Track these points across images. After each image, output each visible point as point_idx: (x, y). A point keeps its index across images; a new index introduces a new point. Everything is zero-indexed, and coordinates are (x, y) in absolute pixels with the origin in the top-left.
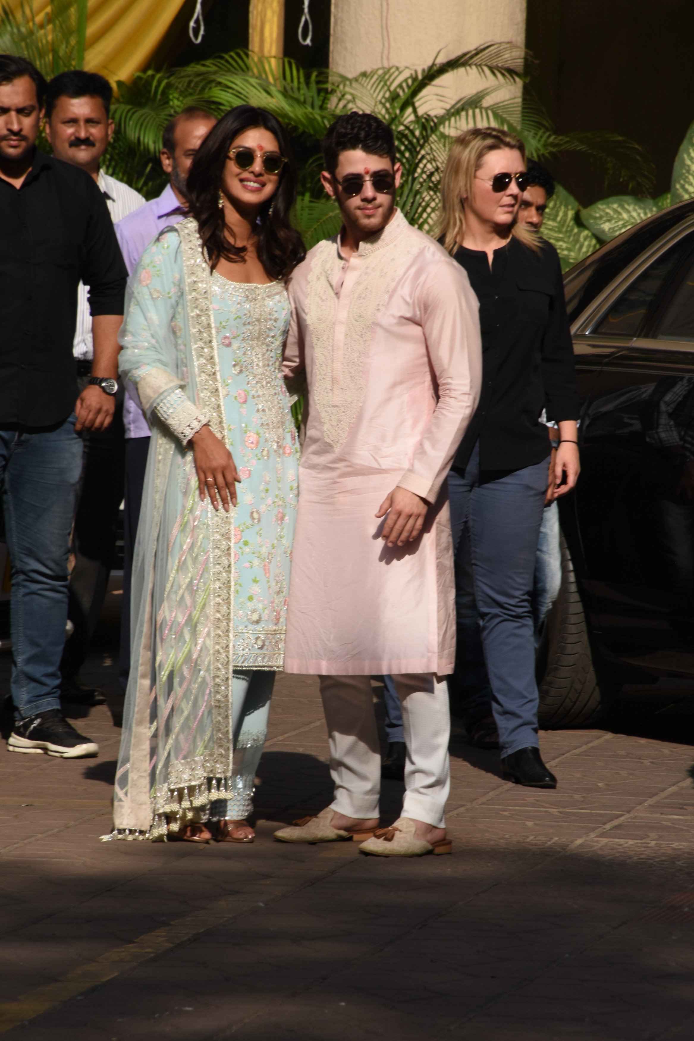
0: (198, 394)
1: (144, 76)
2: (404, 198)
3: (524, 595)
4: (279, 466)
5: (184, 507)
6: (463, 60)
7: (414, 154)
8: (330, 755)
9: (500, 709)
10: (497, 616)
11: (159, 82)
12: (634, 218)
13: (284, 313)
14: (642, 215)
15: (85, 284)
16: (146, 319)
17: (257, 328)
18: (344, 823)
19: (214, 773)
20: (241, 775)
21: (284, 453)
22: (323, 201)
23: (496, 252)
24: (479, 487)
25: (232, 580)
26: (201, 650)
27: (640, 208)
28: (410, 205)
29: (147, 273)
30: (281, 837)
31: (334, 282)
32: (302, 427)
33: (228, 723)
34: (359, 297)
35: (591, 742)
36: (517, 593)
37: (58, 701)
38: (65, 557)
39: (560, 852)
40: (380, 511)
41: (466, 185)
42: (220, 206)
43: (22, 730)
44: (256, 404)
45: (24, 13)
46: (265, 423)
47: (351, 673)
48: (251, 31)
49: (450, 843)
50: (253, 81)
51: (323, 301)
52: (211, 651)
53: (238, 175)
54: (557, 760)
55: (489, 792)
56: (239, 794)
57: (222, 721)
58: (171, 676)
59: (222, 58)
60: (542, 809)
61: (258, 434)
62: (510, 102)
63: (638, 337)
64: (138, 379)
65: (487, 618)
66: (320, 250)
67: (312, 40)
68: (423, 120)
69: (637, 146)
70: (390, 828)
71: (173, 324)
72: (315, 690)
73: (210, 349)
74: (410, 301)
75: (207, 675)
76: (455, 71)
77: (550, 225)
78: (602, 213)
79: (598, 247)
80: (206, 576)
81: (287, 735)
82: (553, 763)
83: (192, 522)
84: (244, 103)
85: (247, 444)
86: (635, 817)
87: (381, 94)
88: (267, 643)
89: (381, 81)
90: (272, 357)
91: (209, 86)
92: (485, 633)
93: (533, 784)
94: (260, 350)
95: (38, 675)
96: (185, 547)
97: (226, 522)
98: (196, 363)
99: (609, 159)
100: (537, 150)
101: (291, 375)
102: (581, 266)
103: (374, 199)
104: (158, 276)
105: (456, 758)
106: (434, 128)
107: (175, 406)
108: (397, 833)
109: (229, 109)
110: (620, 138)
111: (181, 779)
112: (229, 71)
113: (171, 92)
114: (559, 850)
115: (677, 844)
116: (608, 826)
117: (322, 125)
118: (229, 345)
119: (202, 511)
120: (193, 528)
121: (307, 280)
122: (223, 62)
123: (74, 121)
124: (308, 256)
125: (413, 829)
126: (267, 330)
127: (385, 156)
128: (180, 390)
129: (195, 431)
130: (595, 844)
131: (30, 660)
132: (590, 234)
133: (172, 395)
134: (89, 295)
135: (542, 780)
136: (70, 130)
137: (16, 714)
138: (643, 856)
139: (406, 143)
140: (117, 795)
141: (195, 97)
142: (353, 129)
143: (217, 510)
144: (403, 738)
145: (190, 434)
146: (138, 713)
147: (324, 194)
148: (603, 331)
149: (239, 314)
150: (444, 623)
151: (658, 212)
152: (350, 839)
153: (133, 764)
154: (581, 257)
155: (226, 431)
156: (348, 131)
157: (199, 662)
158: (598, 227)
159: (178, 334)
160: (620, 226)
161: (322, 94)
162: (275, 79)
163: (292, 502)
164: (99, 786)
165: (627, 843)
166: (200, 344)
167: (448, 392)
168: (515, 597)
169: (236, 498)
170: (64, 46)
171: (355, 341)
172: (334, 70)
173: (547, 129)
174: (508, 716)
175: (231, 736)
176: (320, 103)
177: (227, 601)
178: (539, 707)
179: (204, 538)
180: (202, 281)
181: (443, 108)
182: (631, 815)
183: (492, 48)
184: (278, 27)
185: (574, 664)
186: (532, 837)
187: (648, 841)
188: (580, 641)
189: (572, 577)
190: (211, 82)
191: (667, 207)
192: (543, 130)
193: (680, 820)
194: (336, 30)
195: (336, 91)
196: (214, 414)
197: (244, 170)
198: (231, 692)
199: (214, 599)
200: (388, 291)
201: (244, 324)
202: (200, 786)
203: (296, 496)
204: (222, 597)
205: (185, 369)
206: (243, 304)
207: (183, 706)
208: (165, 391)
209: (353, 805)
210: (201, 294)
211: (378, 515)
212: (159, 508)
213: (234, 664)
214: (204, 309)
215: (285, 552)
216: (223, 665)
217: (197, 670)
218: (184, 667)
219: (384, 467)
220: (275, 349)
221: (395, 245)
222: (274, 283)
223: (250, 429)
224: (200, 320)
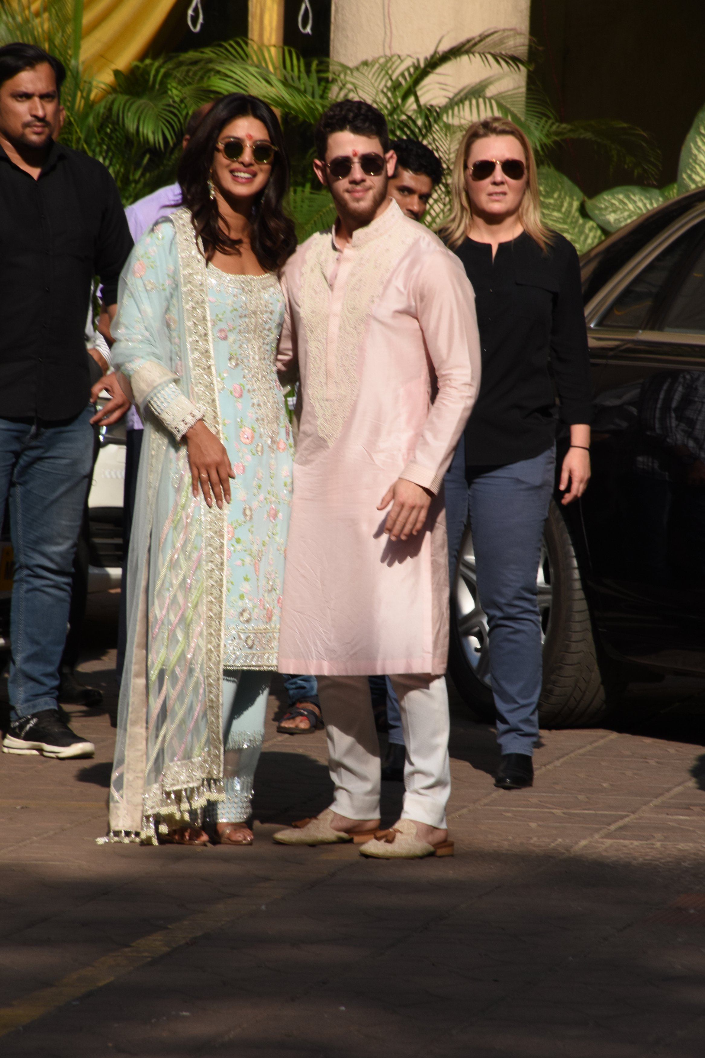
0: (192, 389)
1: (141, 65)
4: (273, 462)
5: (176, 504)
6: (467, 47)
8: (329, 756)
11: (157, 71)
12: (640, 209)
13: (279, 305)
14: (648, 206)
16: (140, 312)
17: (253, 321)
18: (344, 824)
19: (211, 775)
20: (238, 777)
21: (278, 448)
22: (319, 191)
23: (500, 245)
25: (224, 578)
27: (646, 198)
29: (141, 264)
30: (280, 839)
31: (328, 275)
34: (353, 289)
35: (595, 741)
37: (54, 701)
39: (563, 853)
42: (212, 197)
43: (17, 731)
44: (252, 398)
46: (260, 418)
47: (350, 674)
48: (250, 19)
49: (452, 845)
50: (252, 69)
51: (316, 292)
52: (204, 651)
53: (228, 166)
54: (561, 760)
55: (491, 793)
56: (235, 796)
57: (214, 721)
59: (221, 46)
60: (546, 810)
61: (253, 429)
62: (513, 92)
63: (644, 329)
64: (131, 373)
66: (313, 242)
67: (312, 29)
68: (426, 110)
69: (642, 134)
70: (391, 830)
71: (167, 317)
73: (205, 343)
74: (406, 293)
75: (201, 674)
76: (458, 59)
77: (555, 217)
78: (607, 204)
79: (603, 238)
80: (198, 572)
83: (185, 519)
84: (243, 92)
85: (242, 439)
86: (641, 818)
87: (383, 83)
88: (256, 642)
89: (382, 70)
90: (267, 351)
91: (208, 75)
94: (256, 344)
95: (36, 675)
96: (177, 544)
97: (219, 519)
98: (190, 356)
99: (614, 148)
100: (540, 140)
102: (586, 257)
103: (364, 181)
104: (152, 267)
106: (437, 118)
107: (169, 400)
108: (398, 835)
110: (625, 125)
111: (178, 781)
112: (227, 58)
113: (169, 81)
114: (563, 851)
115: (683, 845)
116: (613, 827)
118: (225, 338)
119: (195, 507)
120: (187, 525)
121: (300, 272)
122: (222, 50)
125: (414, 831)
126: (264, 323)
127: (373, 136)
128: (174, 384)
129: (189, 425)
130: (599, 845)
131: (29, 659)
132: (595, 225)
133: (167, 389)
137: (12, 715)
138: (648, 858)
139: (408, 132)
140: (113, 797)
141: (194, 86)
143: (210, 507)
144: (402, 739)
145: (183, 429)
148: (609, 323)
149: (235, 306)
150: (437, 622)
151: (664, 202)
152: (350, 841)
153: (129, 764)
154: (587, 248)
155: (221, 426)
157: (193, 662)
158: (603, 218)
159: (173, 327)
160: (626, 217)
161: (323, 84)
162: (275, 68)
163: (286, 499)
164: (94, 789)
165: (632, 844)
166: (195, 337)
167: (447, 382)
169: (229, 495)
170: (60, 35)
171: (348, 334)
172: (335, 59)
173: (549, 118)
175: (221, 737)
176: (321, 92)
177: (219, 599)
179: (196, 535)
180: (198, 273)
181: (446, 97)
182: (637, 816)
183: (496, 35)
184: (278, 15)
185: (579, 663)
186: (535, 839)
187: (654, 842)
188: (584, 640)
189: (576, 574)
190: (210, 70)
191: (674, 197)
192: (544, 119)
193: (686, 820)
194: (337, 18)
195: (337, 80)
196: (209, 409)
197: (234, 162)
198: (222, 692)
199: (207, 597)
200: (382, 282)
201: (240, 317)
202: (198, 788)
203: (290, 492)
204: (215, 595)
205: (179, 363)
206: (239, 296)
207: (176, 708)
208: (160, 385)
209: (353, 807)
210: (196, 287)
211: (379, 508)
212: (152, 504)
213: (225, 664)
214: (200, 302)
215: (278, 550)
216: (214, 664)
217: (191, 671)
218: (177, 667)
219: (377, 462)
220: (271, 343)
221: (390, 236)
222: (267, 275)
223: (245, 423)
224: (195, 312)
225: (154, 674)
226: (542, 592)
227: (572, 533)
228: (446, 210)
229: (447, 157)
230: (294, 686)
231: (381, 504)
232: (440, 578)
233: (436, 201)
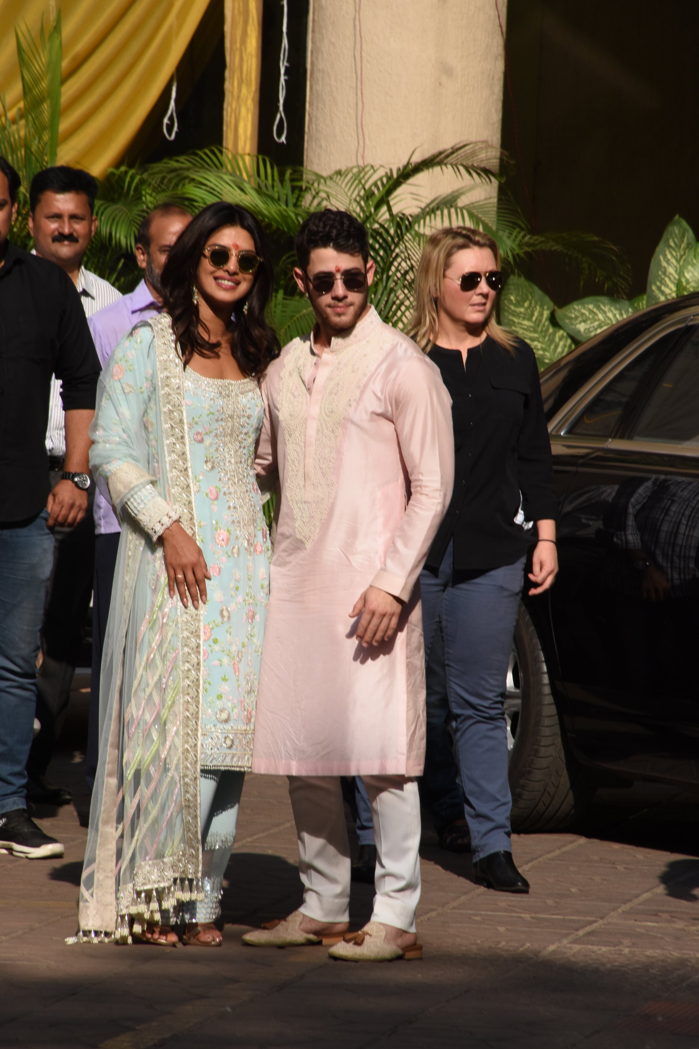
0: (169, 490)
1: (117, 172)
2: (379, 296)
3: (497, 697)
4: (250, 564)
5: (153, 604)
6: (438, 159)
7: (389, 252)
8: (299, 858)
9: (472, 812)
10: (470, 717)
11: (132, 178)
12: (610, 319)
13: (257, 410)
14: (618, 316)
15: (57, 378)
16: (118, 414)
17: (230, 424)
18: (313, 927)
19: (186, 875)
20: (209, 877)
21: (255, 550)
22: (297, 298)
23: (470, 351)
24: (453, 586)
25: (201, 678)
26: (170, 748)
27: (616, 309)
28: (384, 302)
29: (119, 367)
30: (249, 941)
31: (306, 379)
32: (274, 525)
33: (197, 824)
34: (331, 393)
35: (564, 846)
36: (490, 695)
37: (24, 801)
38: (34, 654)
39: (532, 958)
40: (353, 611)
41: (435, 285)
42: (195, 302)
44: (228, 501)
46: (236, 521)
47: (320, 774)
48: (225, 128)
49: (421, 948)
50: (226, 178)
51: (294, 396)
52: (180, 750)
53: (212, 273)
54: (530, 865)
55: (460, 897)
56: (206, 897)
57: (191, 821)
58: (137, 775)
59: (196, 154)
60: (514, 914)
61: (229, 531)
62: (485, 202)
63: (614, 437)
64: (109, 474)
65: (459, 720)
66: (293, 348)
67: (286, 138)
68: (398, 219)
69: (612, 247)
70: (360, 932)
71: (145, 419)
72: (284, 791)
73: (181, 445)
74: (382, 398)
75: (176, 774)
76: (431, 170)
77: (525, 325)
78: (577, 314)
79: (573, 347)
80: (175, 673)
81: (255, 837)
82: (526, 867)
83: (161, 619)
84: (218, 200)
85: (217, 541)
86: (609, 924)
87: (356, 192)
88: (236, 742)
89: (355, 179)
90: (244, 454)
91: (182, 182)
92: (458, 734)
93: (505, 888)
94: (233, 447)
95: (3, 774)
96: (154, 645)
97: (195, 620)
98: (168, 459)
99: (584, 259)
100: (512, 250)
101: (263, 473)
102: (556, 366)
103: (345, 297)
104: (130, 370)
105: (427, 862)
106: (409, 227)
107: (146, 501)
108: (367, 937)
109: (204, 206)
110: (596, 239)
111: (149, 881)
112: (203, 167)
113: (143, 188)
114: (531, 956)
115: (651, 951)
116: (581, 933)
117: (296, 222)
118: (201, 441)
119: (171, 609)
120: (162, 626)
121: (280, 376)
122: (197, 159)
123: (58, 216)
124: (283, 353)
125: (383, 934)
126: (240, 427)
127: (356, 254)
128: (151, 485)
129: (165, 527)
130: (568, 950)
132: (565, 334)
133: (143, 490)
134: (61, 390)
135: (515, 884)
136: (53, 226)
138: (617, 964)
139: (381, 241)
140: (83, 896)
141: (169, 193)
142: (325, 226)
143: (186, 607)
144: (374, 840)
145: (160, 530)
146: (104, 812)
147: (298, 291)
148: (579, 431)
149: (211, 410)
150: (413, 724)
151: (634, 313)
152: (319, 943)
153: (99, 864)
154: (556, 357)
155: (197, 527)
156: (321, 229)
157: (168, 761)
158: (574, 327)
159: (150, 429)
160: (596, 327)
161: (297, 192)
162: (249, 176)
163: (263, 601)
164: (64, 887)
165: (600, 950)
166: (172, 439)
167: (419, 488)
168: (488, 699)
169: (206, 596)
170: (36, 142)
171: (326, 437)
172: (309, 168)
173: (522, 229)
174: (481, 819)
175: (200, 837)
176: (294, 201)
177: (196, 699)
178: (512, 810)
179: (172, 635)
180: (175, 377)
181: (418, 207)
182: (605, 921)
183: (467, 148)
184: (252, 124)
185: (548, 767)
186: (503, 943)
187: (622, 948)
188: (553, 744)
189: (546, 679)
190: (185, 178)
191: (643, 308)
192: (518, 230)
193: (654, 927)
194: (311, 128)
195: (310, 189)
196: (185, 510)
197: (220, 269)
198: (200, 792)
199: (183, 697)
200: (359, 387)
201: (217, 420)
202: (169, 888)
203: (267, 594)
204: (191, 695)
205: (156, 465)
206: (216, 400)
207: (149, 807)
208: (136, 486)
209: (322, 909)
210: (173, 390)
211: (351, 615)
212: (128, 604)
213: (202, 764)
214: (177, 405)
215: (256, 652)
216: (191, 764)
217: (166, 770)
218: (151, 766)
219: (354, 564)
220: (248, 447)
221: (368, 341)
222: (247, 380)
223: (220, 526)
224: (172, 415)
225: (129, 774)
226: (512, 696)
227: (542, 638)
232: (415, 680)
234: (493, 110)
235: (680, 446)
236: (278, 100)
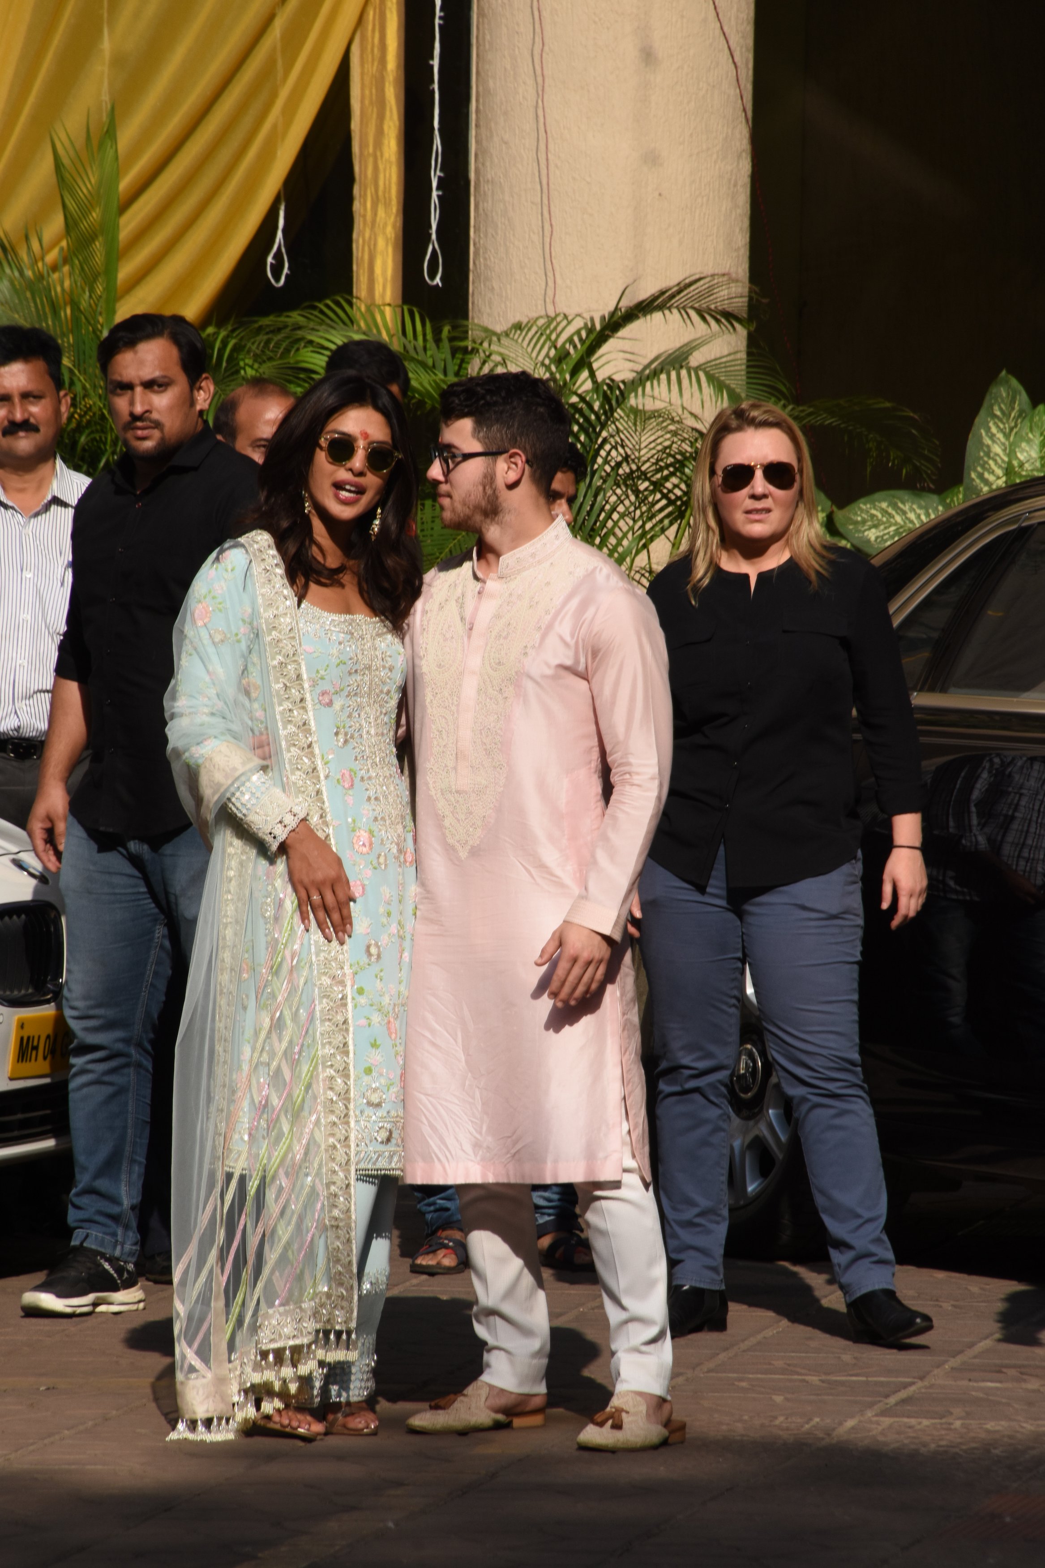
0: (288, 777)
4: (401, 879)
5: (276, 940)
6: (659, 301)
7: (593, 436)
11: (224, 343)
12: (911, 522)
13: (400, 659)
14: (923, 517)
17: (366, 678)
18: (502, 1401)
19: (332, 1324)
21: (407, 861)
23: (761, 576)
25: (350, 1042)
26: (307, 1147)
27: (920, 507)
29: (203, 607)
30: (418, 1426)
31: (468, 614)
33: (351, 1250)
34: (499, 636)
39: (823, 1439)
42: (306, 511)
44: (367, 790)
45: (29, 248)
46: (380, 817)
48: (354, 268)
51: (446, 639)
52: (323, 1147)
53: (330, 472)
55: (718, 1354)
57: (341, 1247)
59: (315, 307)
60: (796, 1377)
61: (371, 832)
62: (729, 358)
63: (921, 690)
64: (200, 761)
67: (441, 279)
68: (605, 388)
69: (912, 415)
71: (244, 682)
73: (301, 711)
74: (572, 643)
75: (317, 1181)
76: (648, 317)
78: (864, 516)
80: (311, 1036)
83: (289, 959)
85: (356, 847)
86: (932, 1386)
87: (544, 353)
88: (395, 1135)
89: (542, 334)
90: (386, 723)
91: (296, 346)
94: (372, 712)
96: (280, 998)
97: (337, 959)
98: (282, 733)
99: (871, 436)
104: (220, 611)
106: (620, 398)
107: (258, 794)
108: (623, 1415)
110: (888, 405)
111: (280, 1335)
112: (322, 322)
113: (241, 357)
114: (821, 1435)
115: (992, 1424)
116: (892, 1400)
118: (329, 704)
119: (301, 945)
120: (291, 970)
122: (316, 313)
126: (380, 683)
128: (262, 772)
130: (873, 1426)
133: (252, 780)
138: (944, 1443)
139: (581, 420)
141: (277, 362)
145: (282, 834)
149: (342, 657)
151: (945, 512)
152: (509, 1426)
155: (330, 829)
157: (305, 1163)
158: (860, 535)
159: (254, 694)
160: (891, 533)
161: (459, 356)
165: (920, 1423)
166: (287, 705)
167: (624, 778)
170: (86, 296)
171: (491, 699)
172: (476, 321)
173: (783, 395)
175: (355, 1270)
176: (456, 368)
177: (345, 1073)
179: (306, 982)
180: (287, 615)
181: (633, 371)
182: (926, 1383)
183: (702, 282)
184: (394, 260)
186: (781, 1419)
187: (951, 1421)
190: (298, 340)
191: (958, 504)
193: (997, 1388)
194: (477, 263)
195: (478, 351)
196: (313, 805)
197: (340, 465)
198: (355, 1204)
199: (325, 1071)
200: (539, 628)
201: (350, 674)
202: (309, 1346)
204: (337, 1067)
206: (346, 644)
207: (279, 1229)
208: (242, 774)
209: (514, 1375)
210: (284, 634)
211: (540, 961)
214: (291, 654)
216: (341, 1165)
218: (281, 1171)
220: (391, 712)
223: (359, 825)
224: (285, 670)
228: (636, 528)
229: (637, 454)
230: (432, 1208)
231: (541, 956)
233: (622, 516)
234: (737, 230)
235: (1015, 700)
236: (430, 227)
